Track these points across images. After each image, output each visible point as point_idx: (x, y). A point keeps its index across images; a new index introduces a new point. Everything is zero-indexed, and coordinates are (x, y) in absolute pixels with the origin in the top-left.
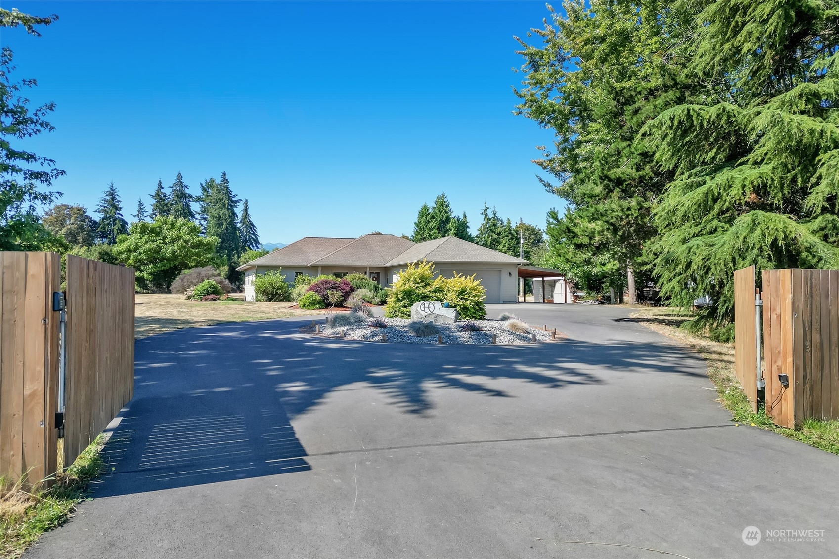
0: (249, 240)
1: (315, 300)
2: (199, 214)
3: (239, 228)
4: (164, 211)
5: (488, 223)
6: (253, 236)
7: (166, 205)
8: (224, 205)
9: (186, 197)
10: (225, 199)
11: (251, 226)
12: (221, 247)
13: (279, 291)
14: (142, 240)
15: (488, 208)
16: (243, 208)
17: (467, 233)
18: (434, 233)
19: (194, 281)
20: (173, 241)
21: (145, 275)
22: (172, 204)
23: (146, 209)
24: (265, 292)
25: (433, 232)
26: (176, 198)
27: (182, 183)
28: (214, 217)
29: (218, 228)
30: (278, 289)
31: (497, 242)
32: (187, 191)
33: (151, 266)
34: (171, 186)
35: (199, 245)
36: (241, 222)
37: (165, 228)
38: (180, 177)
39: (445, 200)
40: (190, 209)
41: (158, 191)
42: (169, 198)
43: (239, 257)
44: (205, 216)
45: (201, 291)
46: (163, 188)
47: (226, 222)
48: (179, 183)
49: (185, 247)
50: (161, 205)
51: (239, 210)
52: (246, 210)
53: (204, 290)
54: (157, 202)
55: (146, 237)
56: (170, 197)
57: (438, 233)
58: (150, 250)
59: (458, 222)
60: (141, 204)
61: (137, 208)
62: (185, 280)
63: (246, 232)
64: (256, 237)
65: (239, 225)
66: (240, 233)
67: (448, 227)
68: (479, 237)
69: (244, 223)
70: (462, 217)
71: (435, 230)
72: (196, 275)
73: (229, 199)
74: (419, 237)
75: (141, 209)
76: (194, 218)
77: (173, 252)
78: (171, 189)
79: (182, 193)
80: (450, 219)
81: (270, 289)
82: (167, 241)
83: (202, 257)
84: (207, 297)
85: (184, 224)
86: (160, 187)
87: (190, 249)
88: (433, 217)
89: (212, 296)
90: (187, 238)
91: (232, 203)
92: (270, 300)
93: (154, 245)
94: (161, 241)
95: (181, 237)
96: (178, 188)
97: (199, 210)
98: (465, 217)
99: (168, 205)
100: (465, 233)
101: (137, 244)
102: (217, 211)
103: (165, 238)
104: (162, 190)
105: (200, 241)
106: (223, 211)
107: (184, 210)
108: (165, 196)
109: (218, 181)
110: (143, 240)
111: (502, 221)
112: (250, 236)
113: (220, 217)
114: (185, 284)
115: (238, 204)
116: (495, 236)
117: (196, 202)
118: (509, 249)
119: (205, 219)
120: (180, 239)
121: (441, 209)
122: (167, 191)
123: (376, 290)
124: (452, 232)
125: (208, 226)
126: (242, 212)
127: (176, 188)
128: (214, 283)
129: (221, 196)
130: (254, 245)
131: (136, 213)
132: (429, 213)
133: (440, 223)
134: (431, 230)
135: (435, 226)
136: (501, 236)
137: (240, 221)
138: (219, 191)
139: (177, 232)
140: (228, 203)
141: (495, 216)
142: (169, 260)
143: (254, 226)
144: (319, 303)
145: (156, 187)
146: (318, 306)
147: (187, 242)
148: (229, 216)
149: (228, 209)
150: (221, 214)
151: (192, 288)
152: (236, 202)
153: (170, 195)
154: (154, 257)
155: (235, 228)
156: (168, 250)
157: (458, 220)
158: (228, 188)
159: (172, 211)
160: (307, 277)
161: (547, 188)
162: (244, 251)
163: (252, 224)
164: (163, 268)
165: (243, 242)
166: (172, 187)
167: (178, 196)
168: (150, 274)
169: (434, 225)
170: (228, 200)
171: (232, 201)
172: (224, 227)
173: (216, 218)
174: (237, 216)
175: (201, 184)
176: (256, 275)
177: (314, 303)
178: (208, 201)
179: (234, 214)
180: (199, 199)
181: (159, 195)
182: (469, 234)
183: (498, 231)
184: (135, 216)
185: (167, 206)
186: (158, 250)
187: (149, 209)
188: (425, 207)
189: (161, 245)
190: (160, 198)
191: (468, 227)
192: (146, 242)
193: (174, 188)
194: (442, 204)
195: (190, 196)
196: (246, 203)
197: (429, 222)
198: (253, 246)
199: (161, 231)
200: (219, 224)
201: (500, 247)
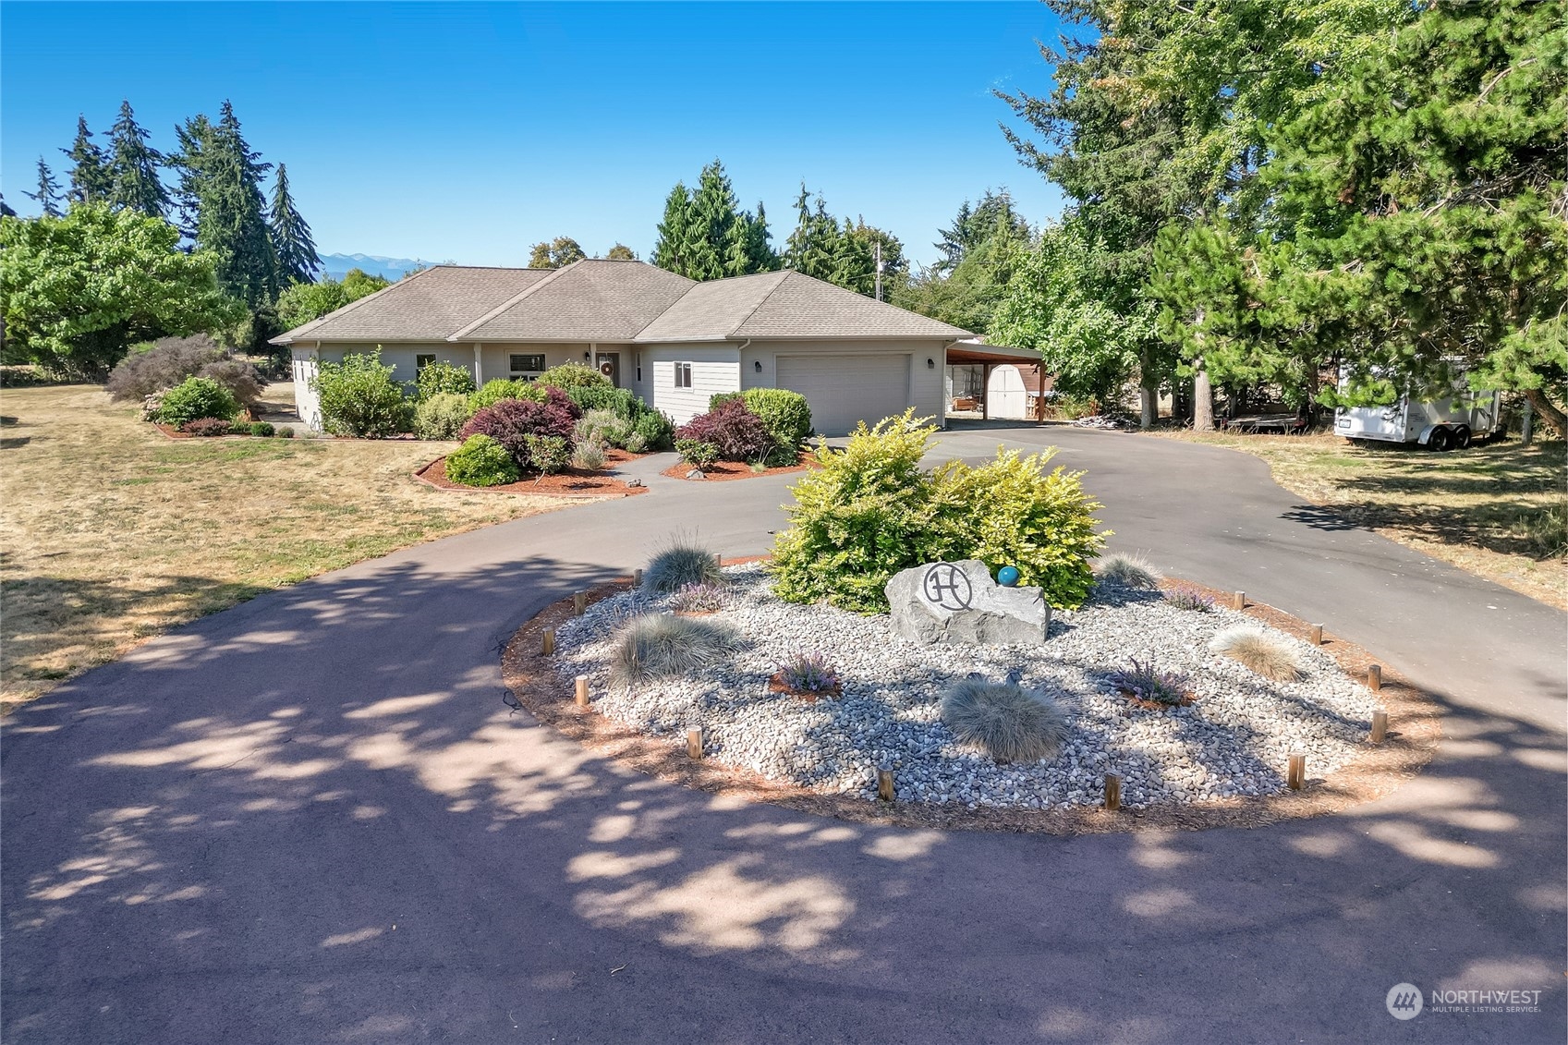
0: (296, 253)
1: (492, 458)
2: (179, 193)
3: (270, 227)
4: (99, 187)
5: (808, 227)
6: (302, 244)
7: (101, 172)
8: (234, 175)
9: (144, 155)
10: (233, 162)
11: (296, 222)
12: (234, 268)
13: (382, 412)
14: (37, 260)
15: (808, 195)
16: (277, 182)
17: (767, 248)
18: (701, 248)
19: (163, 372)
20: (114, 262)
21: (55, 344)
22: (114, 172)
23: (58, 181)
24: (347, 414)
25: (698, 245)
26: (123, 158)
27: (133, 123)
28: (214, 202)
29: (223, 226)
30: (380, 406)
31: (826, 267)
32: (147, 143)
33: (64, 323)
34: (110, 130)
35: (177, 272)
36: (273, 213)
37: (90, 233)
38: (127, 109)
39: (722, 175)
40: (158, 183)
41: (79, 141)
42: (107, 157)
43: (275, 299)
44: (194, 199)
45: (181, 405)
46: (90, 135)
47: (241, 212)
48: (128, 124)
49: (142, 279)
50: (90, 173)
51: (267, 187)
52: (282, 186)
53: (188, 404)
54: (81, 165)
55: (44, 254)
56: (110, 155)
57: (710, 248)
58: (59, 284)
59: (750, 223)
60: (43, 169)
61: (37, 179)
62: (141, 369)
63: (287, 235)
64: (310, 247)
65: (269, 221)
66: (273, 237)
67: (728, 234)
68: (790, 257)
69: (281, 216)
70: (755, 214)
71: (703, 242)
72: (167, 357)
73: (244, 162)
74: (669, 255)
75: (46, 183)
76: (169, 202)
77: (116, 291)
78: (110, 137)
79: (136, 147)
80: (733, 218)
81: (359, 406)
82: (97, 263)
83: (186, 300)
84: (195, 424)
85: (135, 224)
86: (84, 131)
87: (156, 282)
88: (697, 213)
89: (206, 423)
90: (146, 255)
91: (250, 172)
92: (361, 433)
93: (66, 274)
94: (84, 263)
95: (130, 255)
96: (127, 137)
97: (178, 186)
98: (762, 213)
99: (107, 173)
100: (763, 248)
101: (23, 272)
102: (219, 187)
103: (91, 257)
104: (89, 139)
105: (178, 264)
106: (231, 189)
107: (144, 186)
108: (96, 153)
109: (215, 120)
110: (40, 261)
111: (833, 222)
112: (296, 245)
113: (225, 201)
114: (142, 379)
115: (263, 173)
116: (823, 255)
117: (170, 165)
118: (849, 282)
119: (193, 205)
120: (129, 258)
121: (714, 195)
122: (102, 142)
123: (631, 414)
124: (738, 245)
125: (201, 222)
126: (275, 191)
127: (122, 136)
128: (212, 384)
129: (223, 155)
130: (307, 263)
131: (36, 190)
132: (688, 205)
133: (712, 226)
134: (695, 239)
135: (703, 233)
136: (836, 256)
137: (271, 210)
138: (220, 144)
139: (120, 243)
140: (242, 171)
141: (822, 212)
142: (107, 308)
143: (303, 223)
144: (502, 466)
145: (76, 133)
146: (500, 475)
147: (146, 266)
148: (247, 200)
149: (243, 184)
150: (227, 195)
151: (158, 394)
152: (259, 168)
153: (109, 151)
154: (70, 301)
155: (262, 228)
156: (103, 285)
157: (749, 219)
158: (237, 137)
159: (117, 187)
160: (448, 369)
161: (1022, 157)
162: (285, 287)
163: (299, 218)
164: (95, 327)
165: (282, 257)
166: (112, 134)
167: (126, 152)
168: (66, 340)
169: (701, 229)
170: (242, 165)
171: (251, 168)
172: (237, 223)
173: (217, 203)
174: (264, 200)
175: (178, 128)
176: (319, 362)
177: (489, 468)
178: (196, 166)
179: (257, 197)
180: (175, 160)
181: (82, 151)
182: (772, 249)
183: (828, 244)
184: (34, 197)
185: (104, 176)
186: (78, 284)
187: (65, 182)
188: (680, 191)
189: (85, 273)
190: (87, 159)
191: (768, 235)
192: (48, 266)
193: (117, 136)
194: (715, 185)
195: (155, 154)
196: (282, 172)
197: (688, 223)
198: (305, 267)
199: (82, 239)
200: (226, 218)
201: (834, 277)
